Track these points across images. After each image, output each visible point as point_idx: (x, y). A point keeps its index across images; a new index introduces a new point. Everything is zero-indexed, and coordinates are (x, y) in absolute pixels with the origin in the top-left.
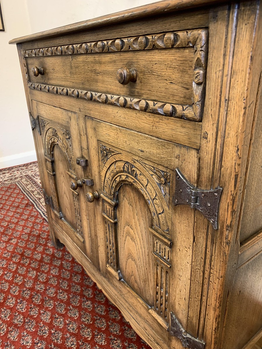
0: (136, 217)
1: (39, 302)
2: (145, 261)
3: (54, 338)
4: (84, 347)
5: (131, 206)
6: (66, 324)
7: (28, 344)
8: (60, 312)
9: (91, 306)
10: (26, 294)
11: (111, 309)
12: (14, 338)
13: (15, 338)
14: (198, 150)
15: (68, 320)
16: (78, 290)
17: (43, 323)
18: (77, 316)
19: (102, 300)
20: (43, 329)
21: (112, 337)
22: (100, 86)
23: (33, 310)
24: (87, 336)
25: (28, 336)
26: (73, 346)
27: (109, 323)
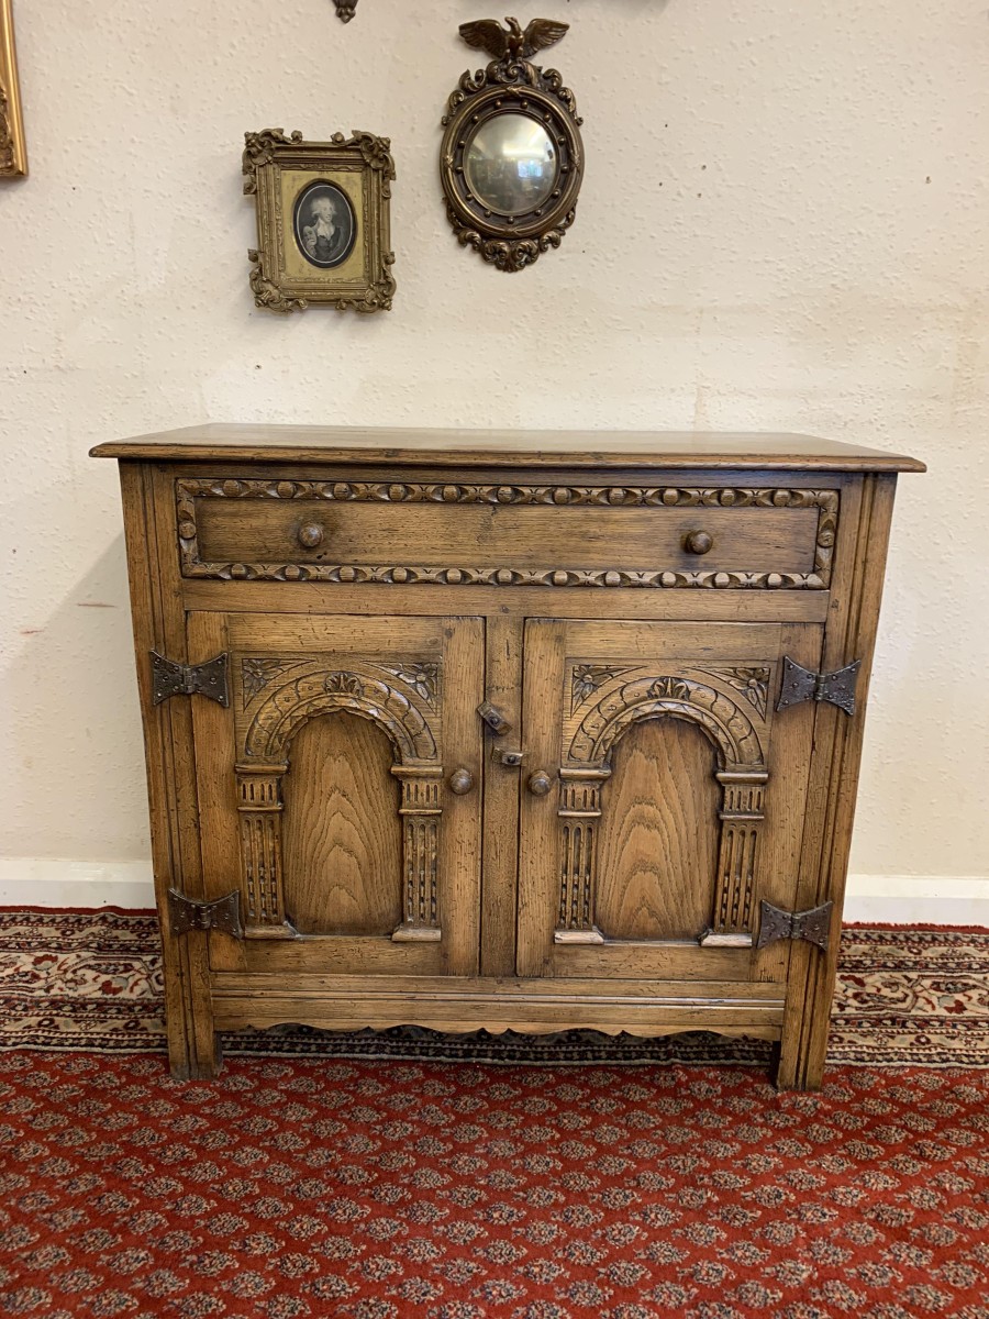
0: (668, 774)
1: (370, 1175)
2: (685, 851)
3: (504, 1186)
4: (569, 1150)
5: (654, 761)
6: (484, 1156)
7: (476, 1233)
8: (441, 1152)
9: (477, 1100)
10: (311, 1190)
11: (517, 1077)
12: (433, 1251)
13: (437, 1251)
14: (824, 624)
15: (478, 1149)
16: (409, 1101)
17: (442, 1190)
18: (482, 1132)
19: (481, 1079)
20: (459, 1195)
21: (585, 1104)
22: (596, 559)
23: (383, 1194)
24: (549, 1137)
25: (454, 1226)
26: (551, 1165)
27: (550, 1094)
